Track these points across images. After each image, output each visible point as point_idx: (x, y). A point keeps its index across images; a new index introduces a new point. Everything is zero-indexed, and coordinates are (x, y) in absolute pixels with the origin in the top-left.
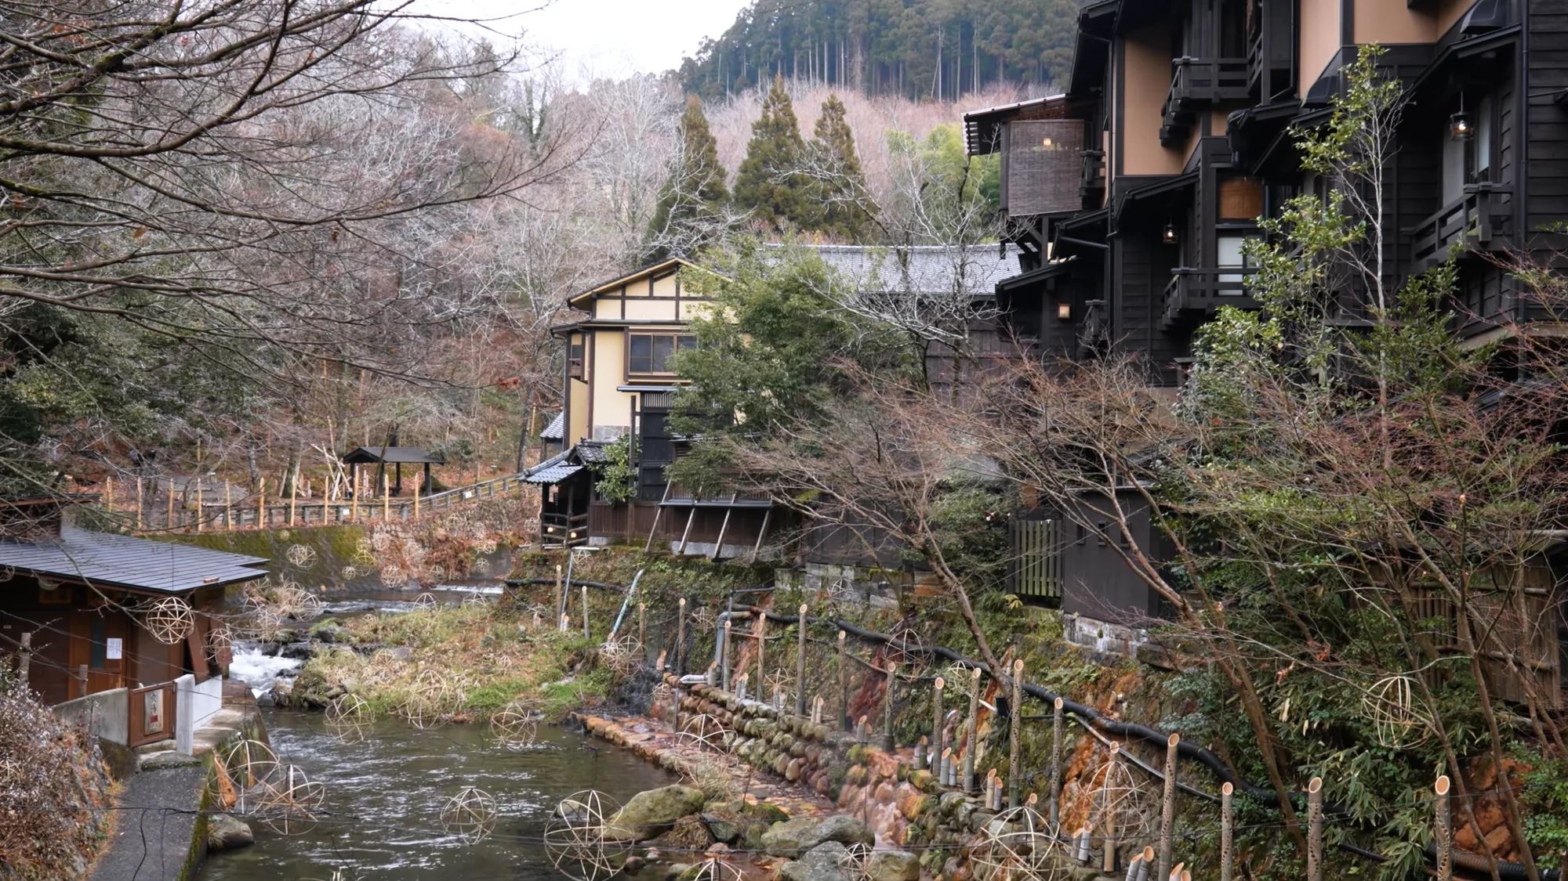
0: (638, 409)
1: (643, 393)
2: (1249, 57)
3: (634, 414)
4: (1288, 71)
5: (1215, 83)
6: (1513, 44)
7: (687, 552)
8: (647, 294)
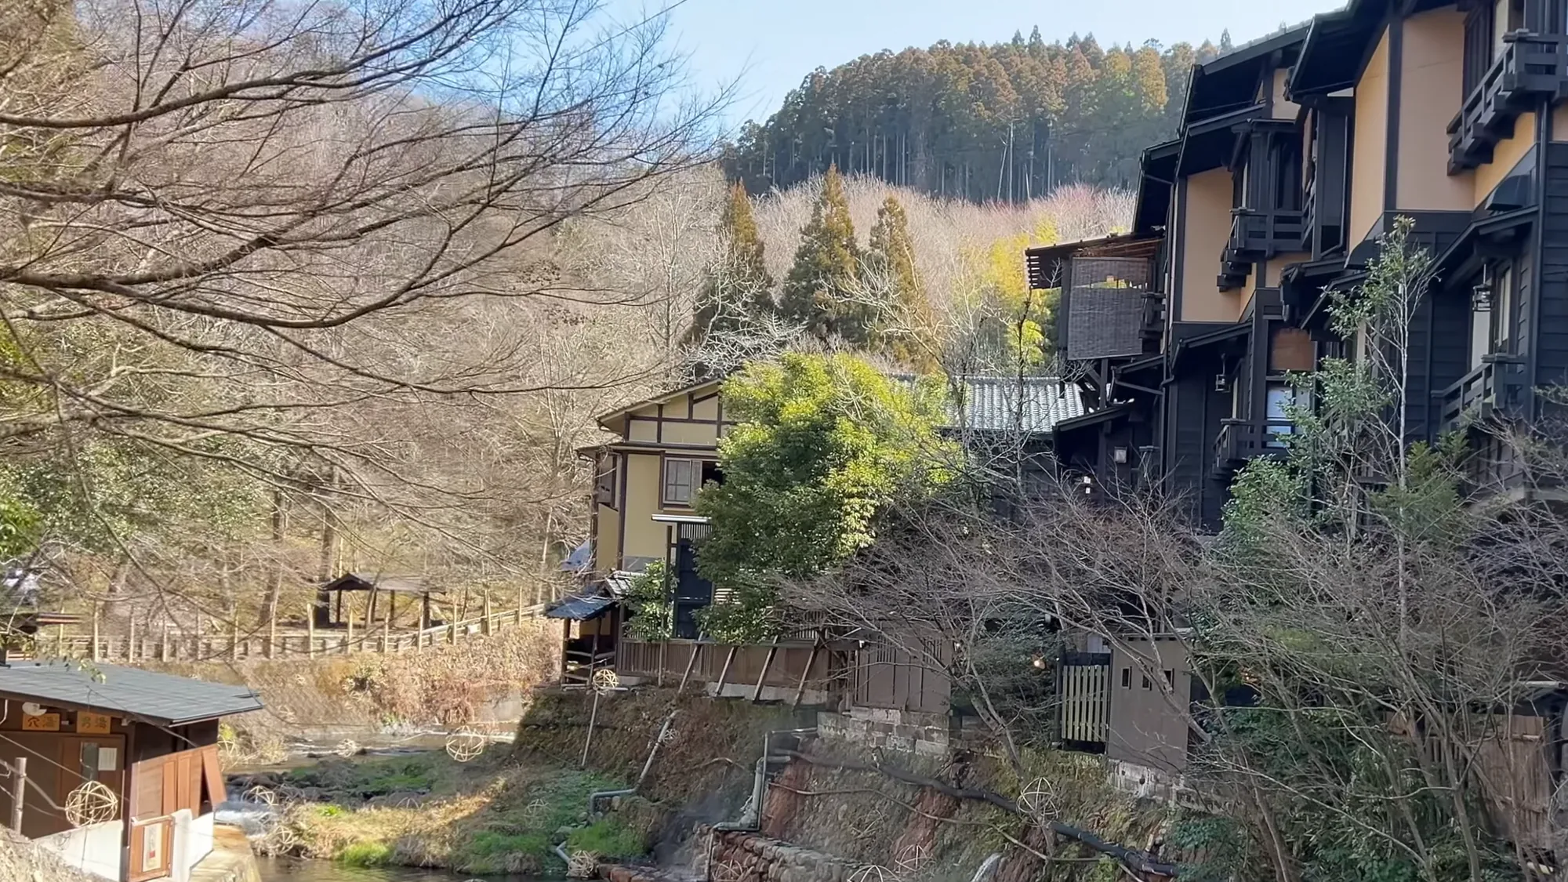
0: (674, 541)
1: (680, 523)
2: (1304, 210)
3: (670, 545)
4: (1339, 228)
5: (1270, 235)
6: (1531, 223)
7: (724, 694)
8: (686, 417)
